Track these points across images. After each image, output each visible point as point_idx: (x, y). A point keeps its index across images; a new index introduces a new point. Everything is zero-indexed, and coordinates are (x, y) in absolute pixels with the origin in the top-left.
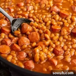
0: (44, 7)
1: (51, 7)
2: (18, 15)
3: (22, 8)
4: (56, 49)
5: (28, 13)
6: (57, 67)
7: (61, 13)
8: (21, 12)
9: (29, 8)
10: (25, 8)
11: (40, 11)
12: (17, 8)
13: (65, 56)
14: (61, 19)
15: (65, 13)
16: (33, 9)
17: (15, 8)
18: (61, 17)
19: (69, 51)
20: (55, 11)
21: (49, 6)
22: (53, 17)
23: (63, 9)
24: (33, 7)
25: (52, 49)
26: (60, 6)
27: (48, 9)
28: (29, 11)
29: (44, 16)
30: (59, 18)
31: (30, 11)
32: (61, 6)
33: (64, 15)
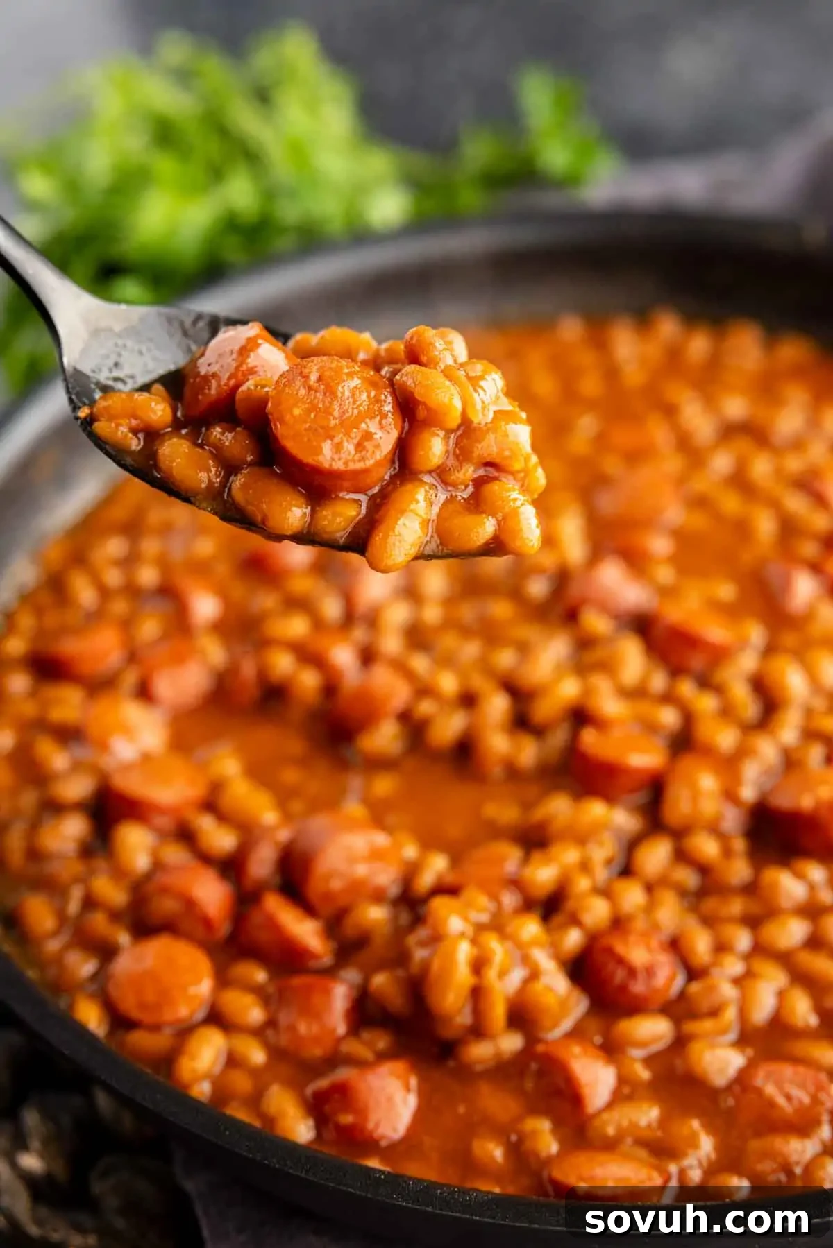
4: (610, 951)
6: (597, 1123)
13: (691, 1027)
19: (737, 981)
21: (550, 559)
25: (573, 939)
30: (647, 674)
32: (667, 560)
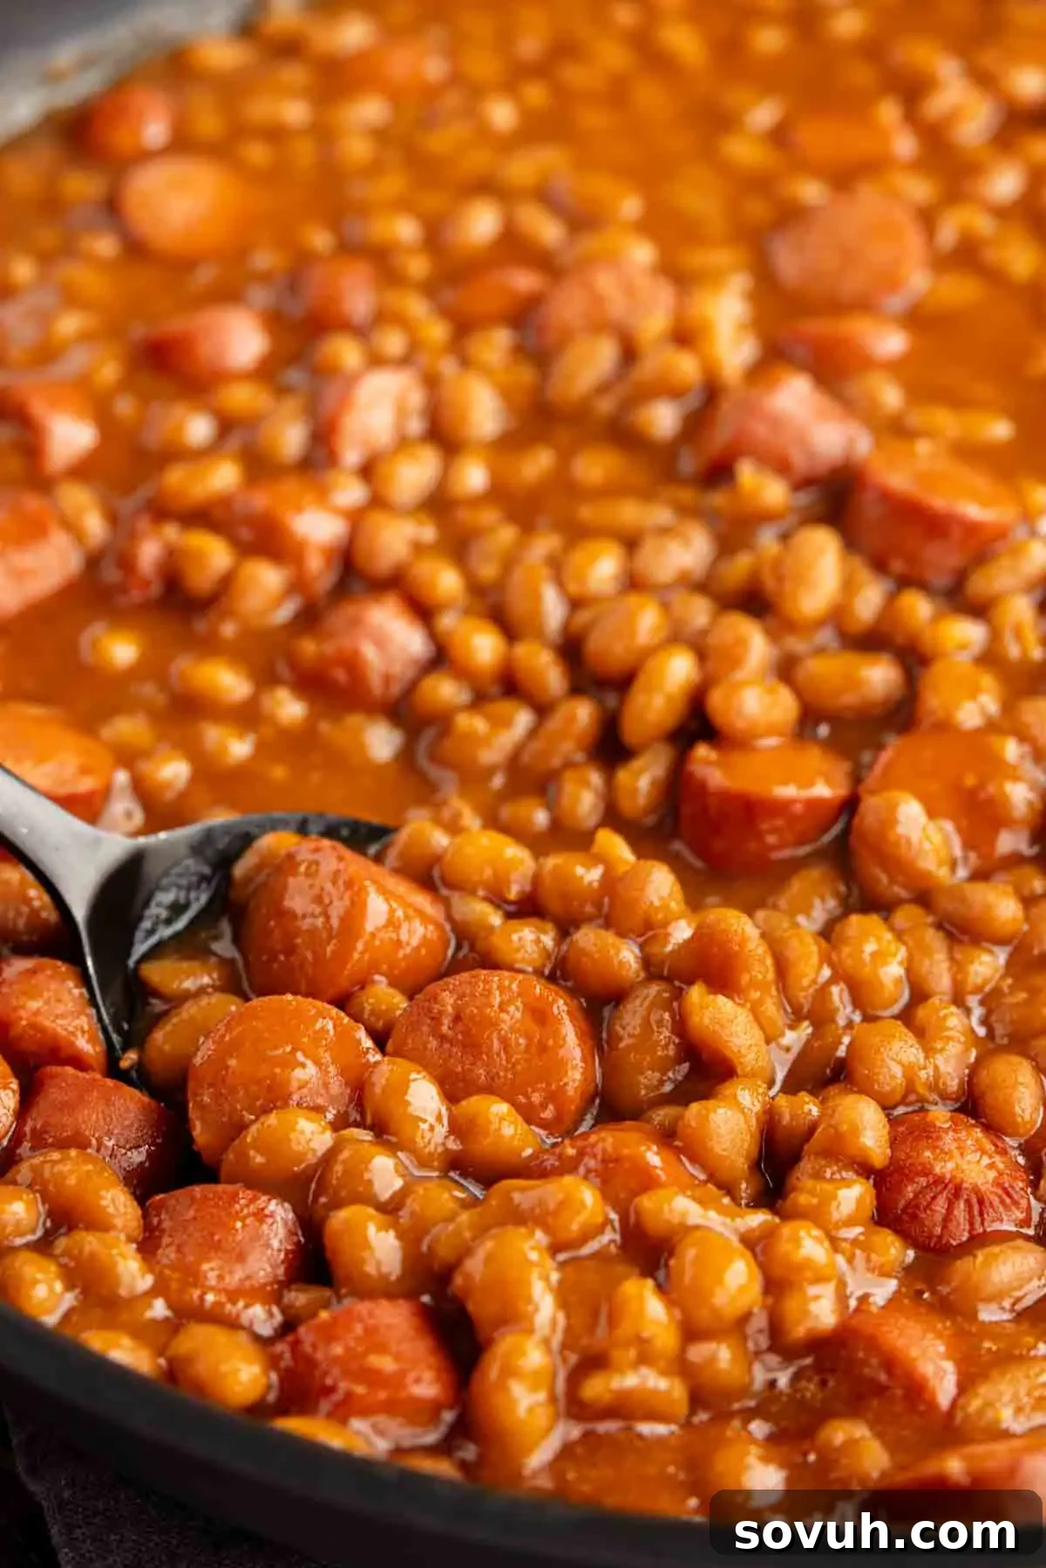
0: (603, 389)
1: (712, 392)
2: (171, 532)
3: (242, 397)
5: (351, 493)
7: (886, 496)
8: (224, 476)
9: (345, 401)
10: (291, 405)
11: (537, 464)
12: (145, 399)
14: (869, 600)
15: (939, 502)
16: (416, 426)
17: (125, 407)
18: (879, 565)
20: (781, 467)
21: (686, 367)
22: (740, 566)
23: (916, 419)
24: (416, 398)
26: (867, 363)
27: (663, 419)
28: (351, 456)
29: (604, 568)
30: (849, 586)
31: (367, 471)
32: (895, 368)
33: (934, 525)
